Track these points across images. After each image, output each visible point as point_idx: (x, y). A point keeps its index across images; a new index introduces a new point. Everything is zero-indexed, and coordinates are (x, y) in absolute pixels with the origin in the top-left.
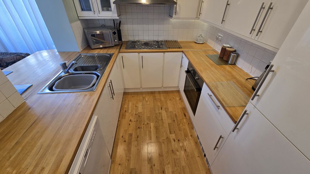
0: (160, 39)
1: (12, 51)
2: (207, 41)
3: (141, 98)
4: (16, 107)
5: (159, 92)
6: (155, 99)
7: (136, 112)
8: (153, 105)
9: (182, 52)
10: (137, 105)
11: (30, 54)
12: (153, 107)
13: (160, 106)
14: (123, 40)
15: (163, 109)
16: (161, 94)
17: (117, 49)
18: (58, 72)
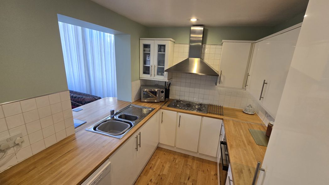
0: (205, 102)
1: (93, 94)
2: (258, 113)
3: (172, 158)
4: (68, 136)
5: (194, 158)
6: (186, 165)
7: (160, 172)
8: (181, 170)
9: (222, 119)
10: (164, 165)
11: (101, 98)
12: (180, 173)
13: (188, 176)
14: (170, 98)
15: (190, 179)
16: (195, 160)
17: (160, 105)
18: (107, 116)
